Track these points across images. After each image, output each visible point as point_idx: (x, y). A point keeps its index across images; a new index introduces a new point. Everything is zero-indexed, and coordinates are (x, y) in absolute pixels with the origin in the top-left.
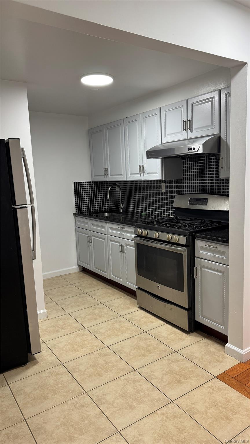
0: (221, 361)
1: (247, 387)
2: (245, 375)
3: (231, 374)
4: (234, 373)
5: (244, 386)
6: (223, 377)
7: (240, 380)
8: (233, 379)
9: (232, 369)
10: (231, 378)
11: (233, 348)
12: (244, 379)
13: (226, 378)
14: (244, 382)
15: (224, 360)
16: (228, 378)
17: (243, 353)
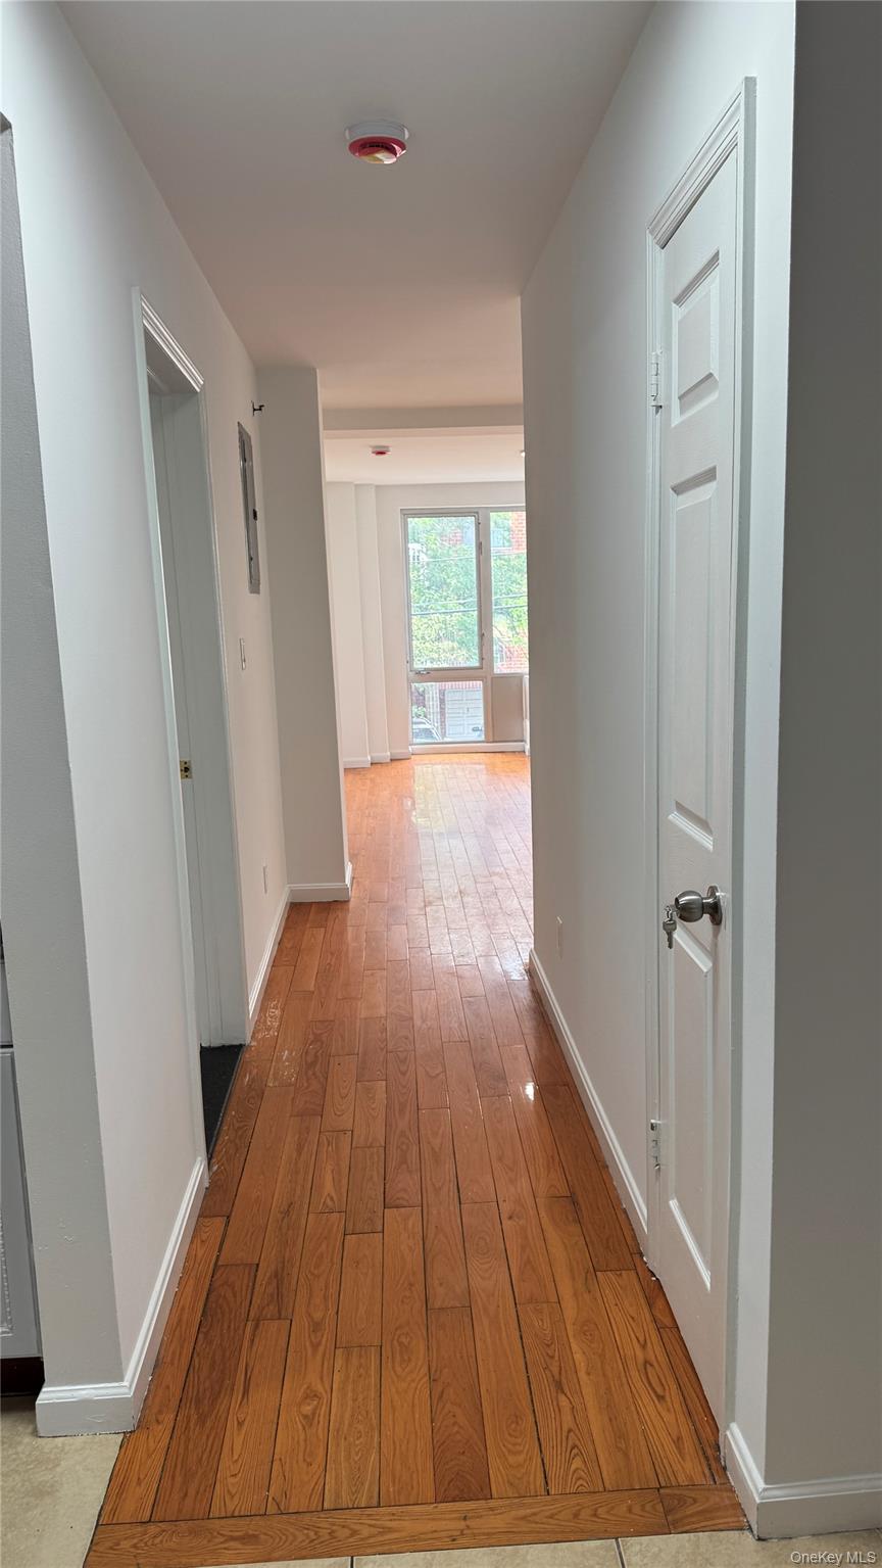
0: (52, 1486)
1: (223, 1522)
2: (179, 1479)
3: (128, 1509)
4: (138, 1501)
5: (208, 1524)
6: (111, 1548)
7: (180, 1511)
8: (153, 1529)
9: (118, 1484)
10: (140, 1529)
11: (75, 1394)
12: (186, 1495)
13: (126, 1545)
14: (194, 1510)
15: (58, 1469)
16: (133, 1537)
17: (127, 1391)
